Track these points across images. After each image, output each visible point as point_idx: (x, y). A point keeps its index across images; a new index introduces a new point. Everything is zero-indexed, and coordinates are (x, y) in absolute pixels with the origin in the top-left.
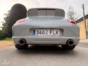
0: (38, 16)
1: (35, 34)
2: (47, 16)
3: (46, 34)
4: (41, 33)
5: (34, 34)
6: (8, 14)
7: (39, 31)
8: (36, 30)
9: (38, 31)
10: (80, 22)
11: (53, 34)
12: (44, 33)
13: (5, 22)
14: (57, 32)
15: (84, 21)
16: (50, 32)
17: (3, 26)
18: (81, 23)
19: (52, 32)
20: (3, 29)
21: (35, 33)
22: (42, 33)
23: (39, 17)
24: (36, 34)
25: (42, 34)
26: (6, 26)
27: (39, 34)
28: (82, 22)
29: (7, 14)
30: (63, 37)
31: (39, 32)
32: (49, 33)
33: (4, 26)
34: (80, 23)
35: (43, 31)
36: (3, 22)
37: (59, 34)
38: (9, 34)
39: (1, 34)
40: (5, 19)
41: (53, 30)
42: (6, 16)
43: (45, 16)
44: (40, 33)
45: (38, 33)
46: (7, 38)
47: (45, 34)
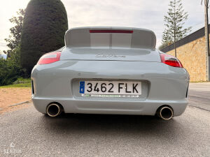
0: (90, 46)
1: (83, 92)
2: (113, 48)
3: (109, 91)
4: (98, 90)
5: (81, 92)
6: (20, 18)
7: (94, 84)
8: (86, 83)
9: (90, 85)
10: (195, 39)
11: (127, 92)
12: (104, 89)
13: (13, 39)
14: (134, 88)
15: (206, 37)
16: (119, 88)
17: (10, 49)
18: (198, 43)
19: (124, 86)
20: (9, 56)
21: (84, 88)
22: (100, 89)
23: (92, 48)
24: (86, 92)
25: (100, 92)
26: (17, 49)
27: (93, 92)
28: (201, 39)
29: (18, 19)
30: (147, 101)
31: (93, 88)
32: (115, 90)
33: (12, 48)
34: (195, 42)
35: (103, 85)
36: (8, 38)
37: (140, 93)
38: (25, 70)
39: (6, 69)
40: (12, 31)
41: (125, 83)
42: (14, 25)
43: (108, 48)
44: (95, 90)
45: (90, 89)
46: (20, 80)
47: (107, 93)
